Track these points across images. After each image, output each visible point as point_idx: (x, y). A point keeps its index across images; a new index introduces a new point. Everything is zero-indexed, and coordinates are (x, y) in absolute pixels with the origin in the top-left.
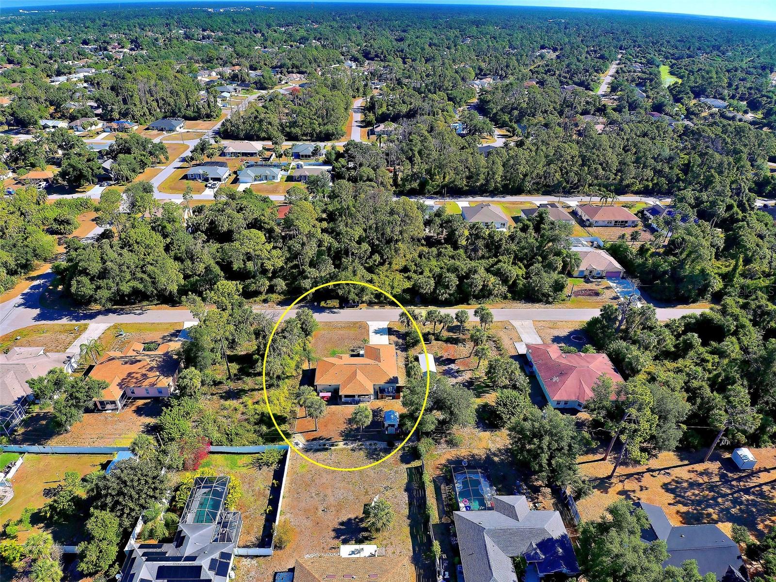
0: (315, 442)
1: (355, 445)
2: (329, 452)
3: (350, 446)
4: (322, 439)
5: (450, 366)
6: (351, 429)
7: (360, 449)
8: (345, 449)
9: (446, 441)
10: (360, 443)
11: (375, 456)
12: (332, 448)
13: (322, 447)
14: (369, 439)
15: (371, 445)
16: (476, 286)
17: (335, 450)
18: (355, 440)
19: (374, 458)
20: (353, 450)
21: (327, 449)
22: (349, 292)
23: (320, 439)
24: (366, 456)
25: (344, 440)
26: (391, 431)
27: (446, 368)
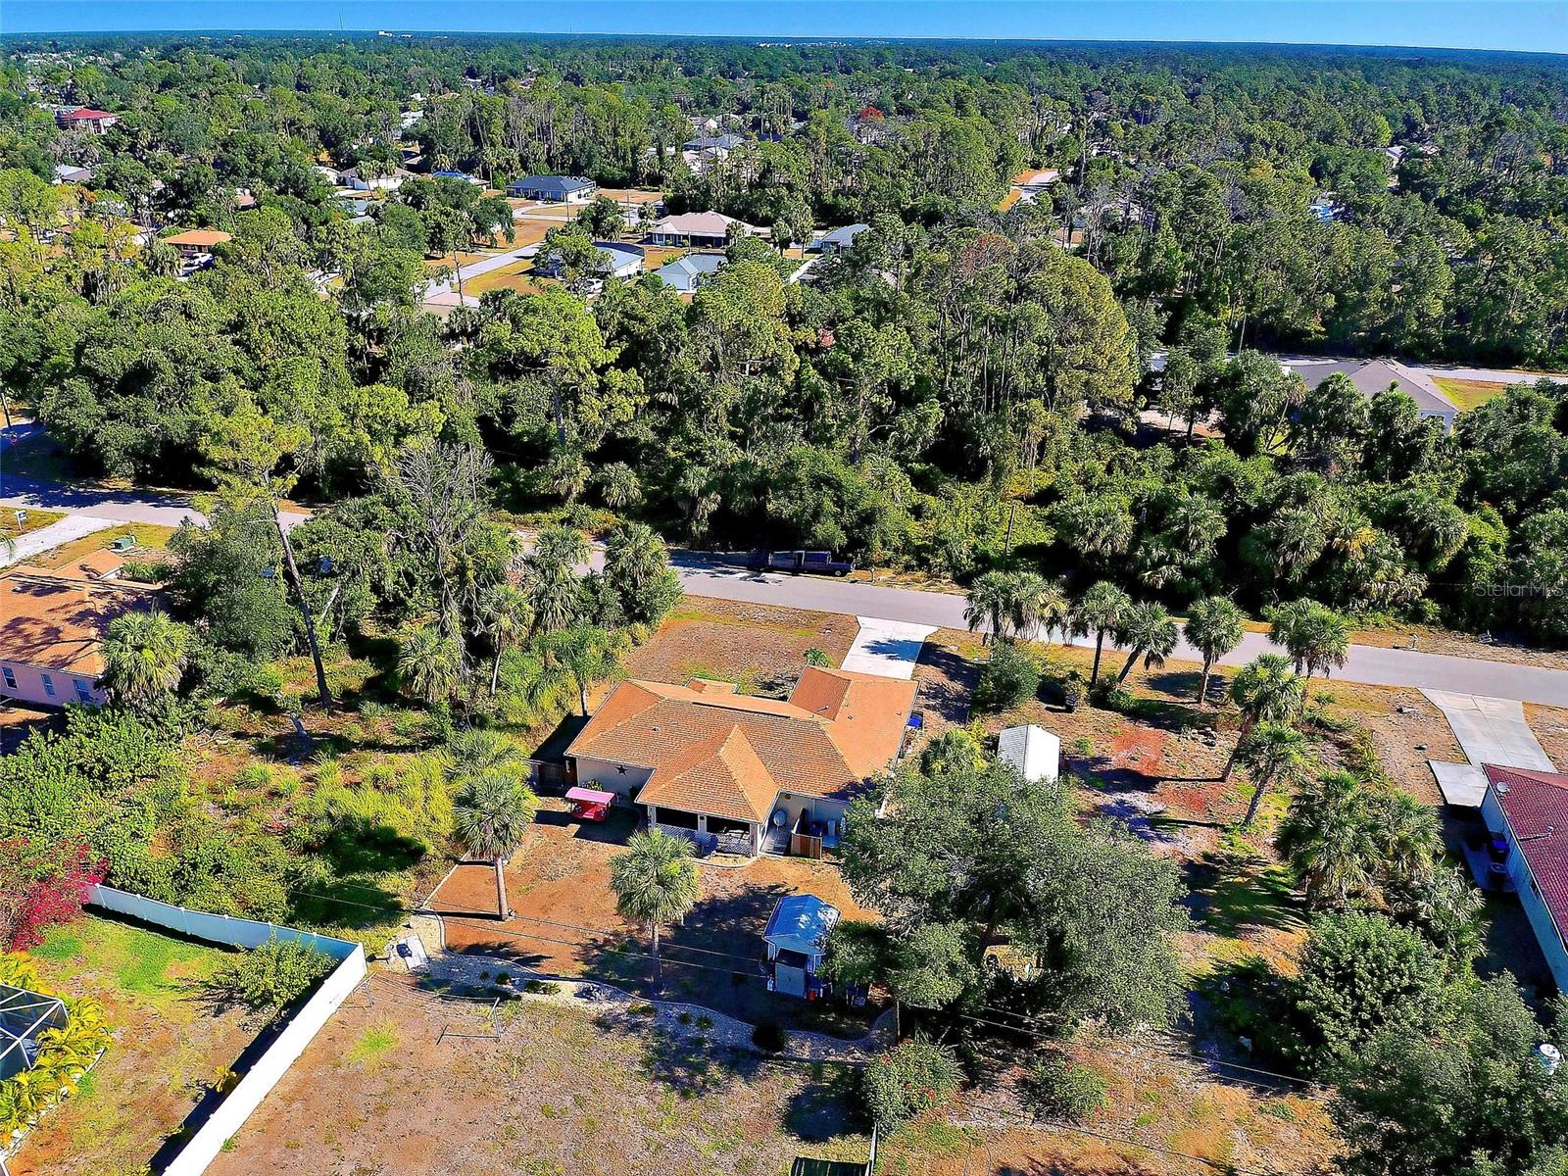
0: (473, 961)
1: (619, 1007)
2: (507, 1009)
3: (602, 1006)
4: (506, 956)
5: (1126, 797)
6: (633, 942)
7: (635, 1028)
8: (572, 1012)
9: (1023, 1083)
10: (645, 1003)
11: (680, 1072)
12: (527, 996)
13: (491, 983)
14: (685, 996)
15: (684, 1019)
16: (1295, 547)
17: (534, 1007)
18: (627, 988)
19: (674, 1081)
20: (603, 1024)
21: (505, 996)
22: (817, 514)
23: (500, 951)
24: (646, 1063)
25: (587, 976)
26: (786, 980)
27: (1110, 799)
